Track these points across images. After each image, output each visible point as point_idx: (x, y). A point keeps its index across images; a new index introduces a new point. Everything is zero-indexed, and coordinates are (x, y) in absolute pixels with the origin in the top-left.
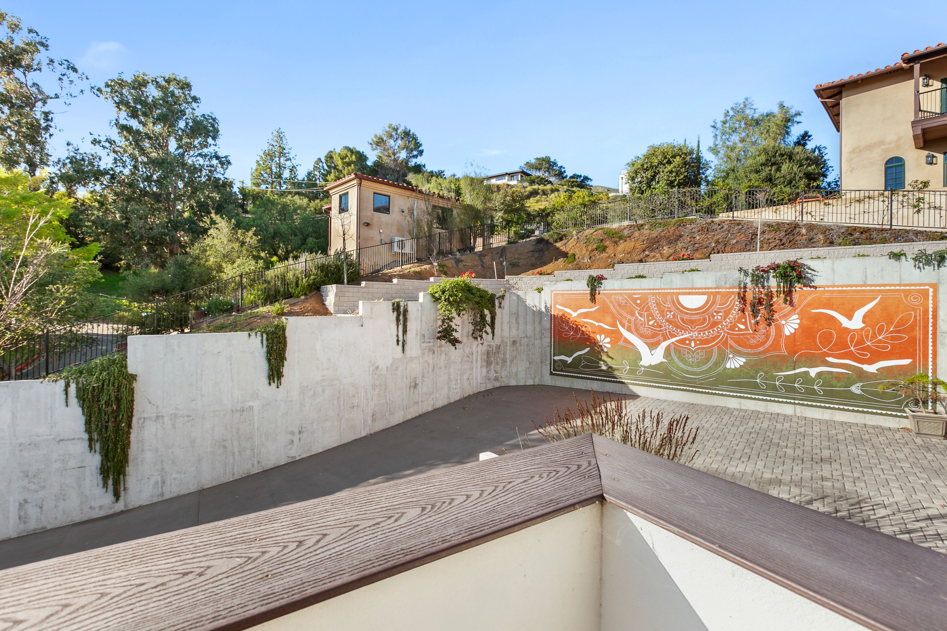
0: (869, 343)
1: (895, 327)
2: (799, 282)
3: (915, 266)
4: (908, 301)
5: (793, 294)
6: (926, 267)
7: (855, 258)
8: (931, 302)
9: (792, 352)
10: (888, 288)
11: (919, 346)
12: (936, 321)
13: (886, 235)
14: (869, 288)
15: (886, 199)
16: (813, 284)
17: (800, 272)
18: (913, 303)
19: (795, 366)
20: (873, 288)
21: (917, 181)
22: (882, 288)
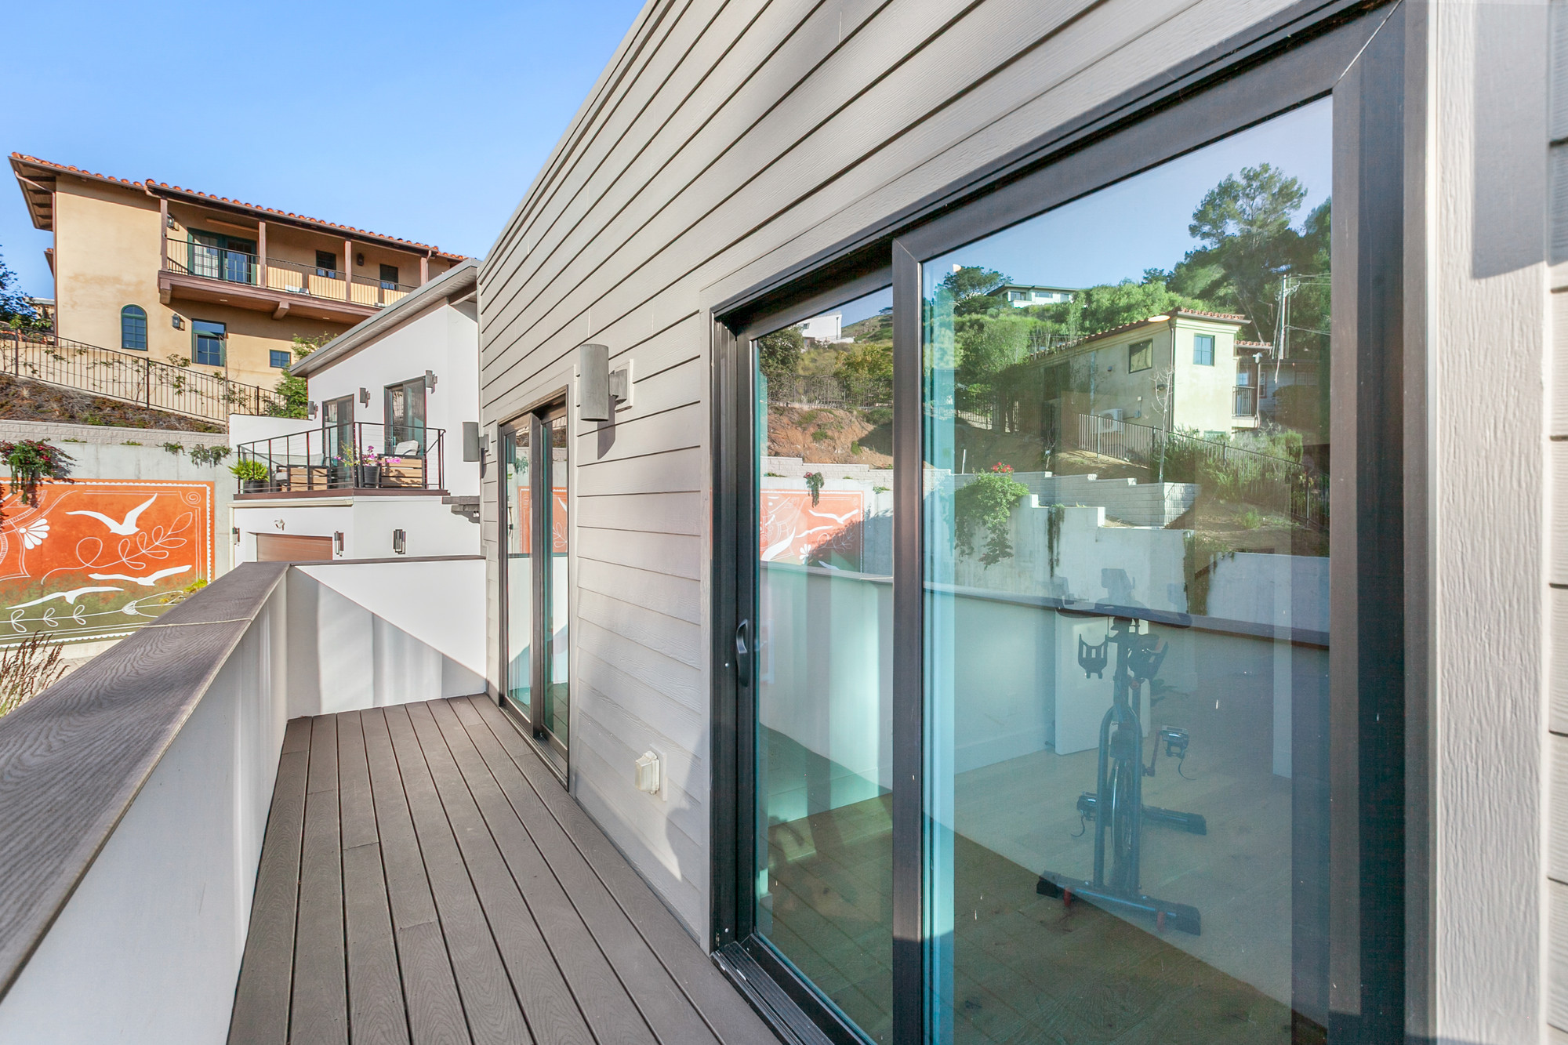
0: (144, 551)
1: (172, 531)
2: (49, 474)
3: (193, 461)
4: (186, 501)
5: (38, 489)
6: (203, 463)
7: (123, 446)
8: (208, 501)
9: (37, 573)
10: (164, 484)
11: (198, 548)
12: (214, 521)
13: (144, 416)
14: (143, 484)
15: (140, 369)
16: (68, 476)
17: (49, 459)
18: (192, 503)
19: (43, 591)
20: (148, 484)
21: (176, 356)
22: (159, 485)
